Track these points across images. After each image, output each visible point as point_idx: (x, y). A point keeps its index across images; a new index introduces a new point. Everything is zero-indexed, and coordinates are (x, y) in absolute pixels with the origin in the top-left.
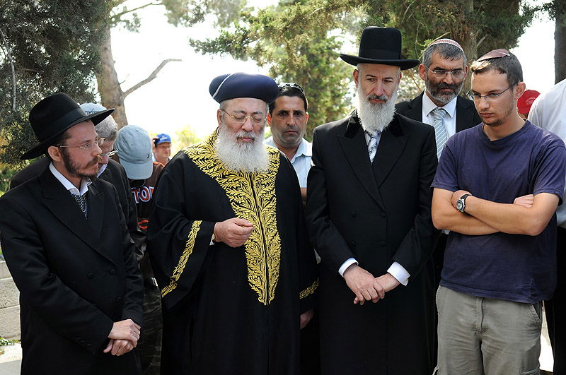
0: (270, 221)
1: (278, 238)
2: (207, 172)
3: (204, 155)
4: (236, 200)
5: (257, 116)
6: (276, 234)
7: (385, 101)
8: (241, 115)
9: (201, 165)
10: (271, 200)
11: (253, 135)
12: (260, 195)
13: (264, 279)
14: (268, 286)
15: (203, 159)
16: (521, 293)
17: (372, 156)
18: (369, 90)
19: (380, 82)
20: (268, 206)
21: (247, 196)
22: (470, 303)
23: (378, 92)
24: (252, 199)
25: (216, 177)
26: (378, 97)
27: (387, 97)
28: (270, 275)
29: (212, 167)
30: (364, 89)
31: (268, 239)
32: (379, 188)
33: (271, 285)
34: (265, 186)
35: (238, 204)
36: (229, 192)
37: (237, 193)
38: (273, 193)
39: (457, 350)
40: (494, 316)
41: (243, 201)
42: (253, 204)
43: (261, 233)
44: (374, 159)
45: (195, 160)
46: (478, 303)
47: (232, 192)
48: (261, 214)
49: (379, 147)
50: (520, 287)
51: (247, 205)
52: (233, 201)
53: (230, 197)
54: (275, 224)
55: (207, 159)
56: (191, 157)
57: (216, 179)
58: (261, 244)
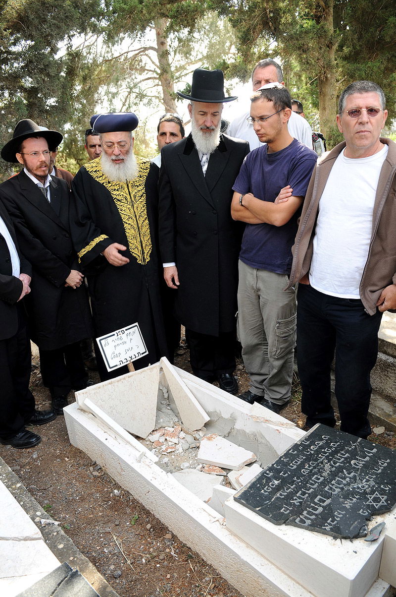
0: (142, 210)
1: (147, 221)
2: (97, 180)
3: (97, 168)
4: (118, 198)
5: (123, 144)
6: (145, 219)
7: (213, 130)
8: (110, 144)
9: (94, 175)
10: (142, 196)
11: (121, 157)
12: (133, 193)
13: (140, 248)
14: (143, 253)
15: (96, 171)
16: (279, 267)
17: (205, 169)
18: (201, 122)
19: (209, 117)
20: (140, 200)
21: (125, 195)
22: (250, 272)
23: (208, 124)
24: (128, 197)
25: (104, 183)
26: (208, 128)
27: (214, 127)
28: (144, 245)
29: (101, 176)
30: (197, 121)
31: (140, 223)
32: (210, 193)
33: (146, 252)
34: (138, 187)
35: (119, 200)
36: (112, 193)
37: (118, 193)
38: (143, 191)
39: (248, 301)
40: (264, 281)
41: (122, 198)
42: (129, 200)
43: (135, 219)
44: (207, 171)
45: (90, 172)
46: (255, 272)
47: (115, 193)
48: (135, 206)
49: (210, 162)
50: (279, 262)
51: (125, 201)
52: (115, 199)
53: (113, 196)
54: (145, 212)
55: (98, 171)
56: (88, 170)
57: (104, 184)
58: (136, 226)
